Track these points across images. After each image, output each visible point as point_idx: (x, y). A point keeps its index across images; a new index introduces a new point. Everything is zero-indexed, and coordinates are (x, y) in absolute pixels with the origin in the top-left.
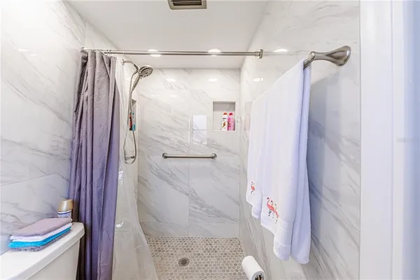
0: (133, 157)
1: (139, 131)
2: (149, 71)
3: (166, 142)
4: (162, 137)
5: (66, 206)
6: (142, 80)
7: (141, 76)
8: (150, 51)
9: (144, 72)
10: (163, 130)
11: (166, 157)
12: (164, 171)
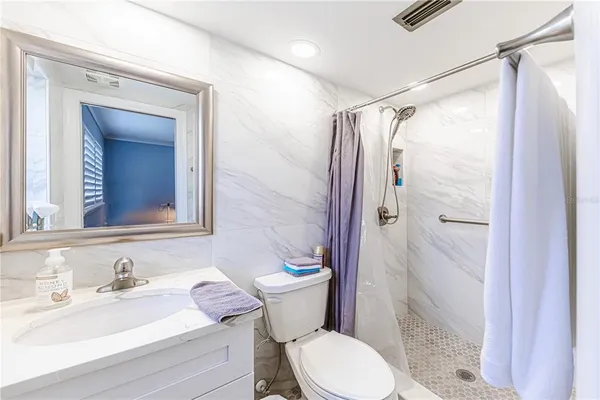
0: (396, 217)
1: (408, 186)
2: (410, 112)
3: (445, 200)
4: (438, 193)
5: (319, 251)
6: (403, 124)
7: (400, 120)
8: (411, 85)
9: (404, 113)
10: (440, 184)
11: (444, 221)
12: (442, 240)
